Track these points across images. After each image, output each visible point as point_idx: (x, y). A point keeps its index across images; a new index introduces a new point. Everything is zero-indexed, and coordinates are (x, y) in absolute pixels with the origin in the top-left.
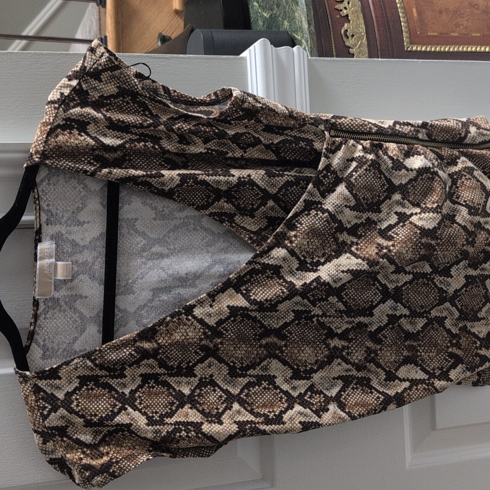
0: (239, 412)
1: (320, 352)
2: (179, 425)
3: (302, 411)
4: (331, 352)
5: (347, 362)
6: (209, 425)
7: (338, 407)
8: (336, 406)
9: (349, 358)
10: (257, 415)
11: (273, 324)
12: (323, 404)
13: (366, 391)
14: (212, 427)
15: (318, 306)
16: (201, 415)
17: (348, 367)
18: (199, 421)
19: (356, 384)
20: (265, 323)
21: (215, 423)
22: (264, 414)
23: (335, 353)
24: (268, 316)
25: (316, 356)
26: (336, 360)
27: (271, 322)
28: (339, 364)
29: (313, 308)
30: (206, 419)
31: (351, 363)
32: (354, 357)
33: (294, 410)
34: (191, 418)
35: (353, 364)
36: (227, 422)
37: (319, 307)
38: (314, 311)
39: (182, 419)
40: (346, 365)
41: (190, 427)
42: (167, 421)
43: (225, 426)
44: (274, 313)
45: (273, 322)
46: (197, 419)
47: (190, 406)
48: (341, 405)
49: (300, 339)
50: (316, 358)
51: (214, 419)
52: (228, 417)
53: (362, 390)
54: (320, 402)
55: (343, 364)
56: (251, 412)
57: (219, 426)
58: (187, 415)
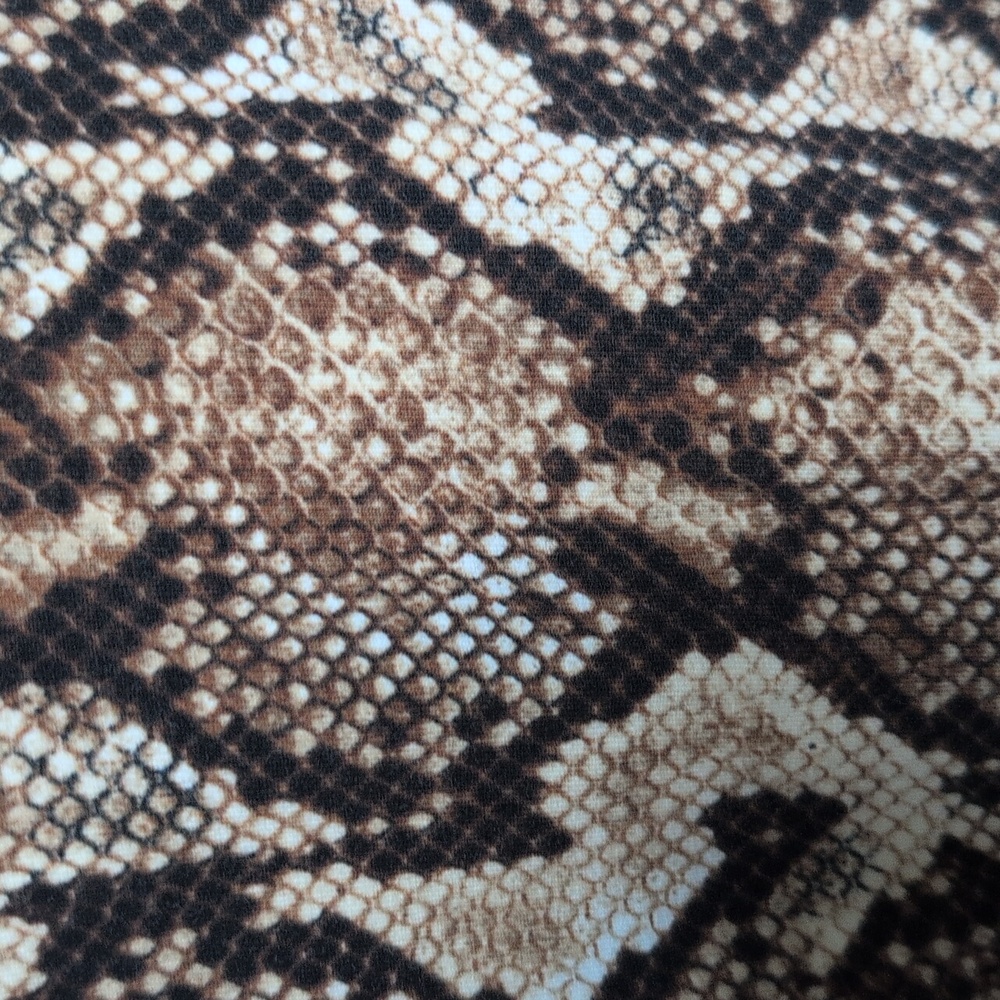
11: (36, 743)
20: (134, 735)
24: (119, 829)
27: (63, 764)
44: (60, 874)
45: (40, 766)
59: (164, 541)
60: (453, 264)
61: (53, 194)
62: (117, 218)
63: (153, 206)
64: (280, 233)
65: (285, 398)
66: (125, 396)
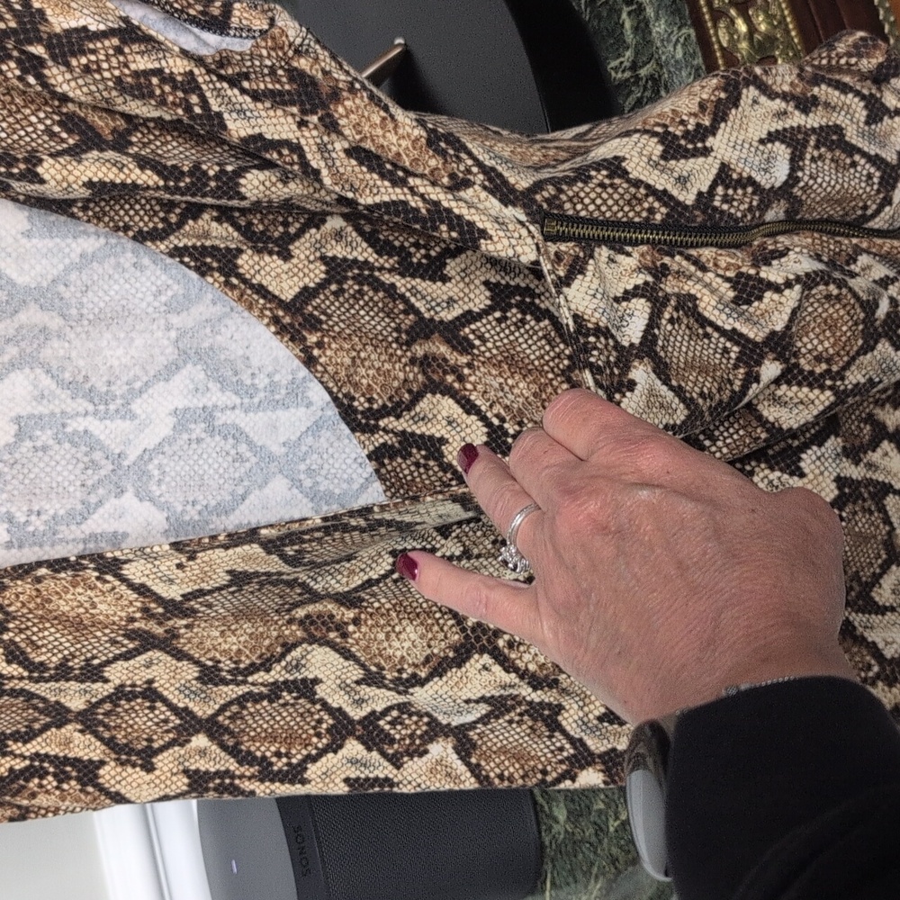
0: (203, 753)
1: (441, 635)
2: (42, 761)
3: (359, 757)
4: (467, 637)
5: (508, 666)
6: (119, 769)
7: (454, 748)
8: (450, 746)
9: (513, 656)
10: (245, 758)
12: (418, 742)
13: (538, 732)
14: (124, 774)
15: (454, 535)
16: (103, 747)
17: (508, 681)
18: (96, 759)
19: (521, 715)
21: (134, 766)
22: (264, 758)
23: (478, 639)
25: (429, 646)
26: (476, 656)
28: (485, 668)
29: (443, 542)
30: (113, 756)
31: (516, 670)
32: (527, 657)
33: (341, 753)
34: (76, 750)
35: (523, 674)
36: (165, 769)
37: (457, 537)
38: (444, 550)
39: (53, 750)
40: (503, 674)
41: (68, 769)
42: (14, 747)
43: (158, 777)
46: (92, 755)
47: (79, 727)
48: (463, 745)
49: (394, 606)
50: (429, 652)
51: (134, 758)
52: (171, 759)
53: (531, 727)
54: (412, 736)
55: (497, 669)
56: (234, 751)
57: (144, 773)
58: (67, 742)
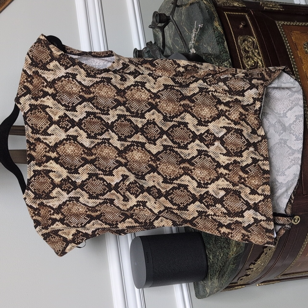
59: (179, 101)
60: (163, 113)
61: (181, 119)
62: (179, 117)
63: (177, 118)
64: (171, 115)
65: (173, 107)
66: (180, 109)
